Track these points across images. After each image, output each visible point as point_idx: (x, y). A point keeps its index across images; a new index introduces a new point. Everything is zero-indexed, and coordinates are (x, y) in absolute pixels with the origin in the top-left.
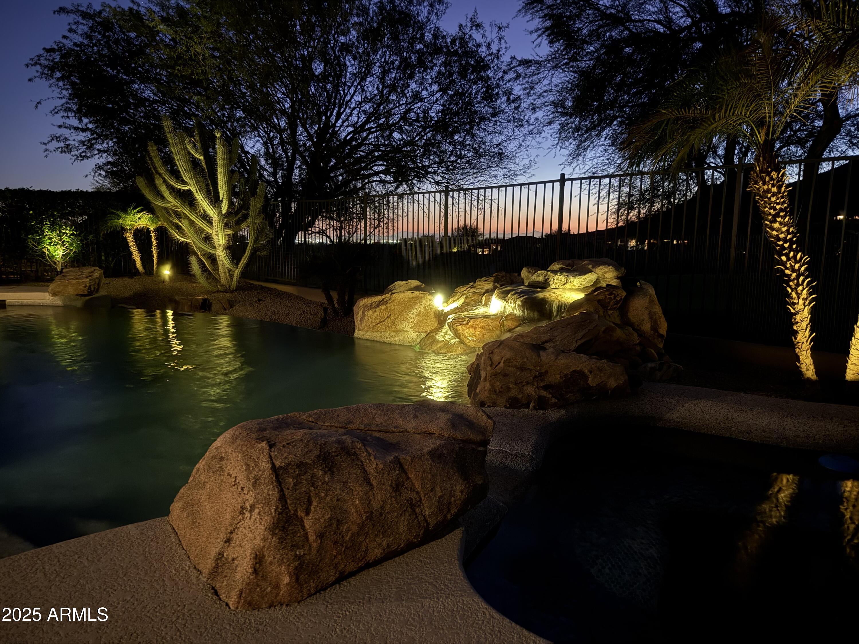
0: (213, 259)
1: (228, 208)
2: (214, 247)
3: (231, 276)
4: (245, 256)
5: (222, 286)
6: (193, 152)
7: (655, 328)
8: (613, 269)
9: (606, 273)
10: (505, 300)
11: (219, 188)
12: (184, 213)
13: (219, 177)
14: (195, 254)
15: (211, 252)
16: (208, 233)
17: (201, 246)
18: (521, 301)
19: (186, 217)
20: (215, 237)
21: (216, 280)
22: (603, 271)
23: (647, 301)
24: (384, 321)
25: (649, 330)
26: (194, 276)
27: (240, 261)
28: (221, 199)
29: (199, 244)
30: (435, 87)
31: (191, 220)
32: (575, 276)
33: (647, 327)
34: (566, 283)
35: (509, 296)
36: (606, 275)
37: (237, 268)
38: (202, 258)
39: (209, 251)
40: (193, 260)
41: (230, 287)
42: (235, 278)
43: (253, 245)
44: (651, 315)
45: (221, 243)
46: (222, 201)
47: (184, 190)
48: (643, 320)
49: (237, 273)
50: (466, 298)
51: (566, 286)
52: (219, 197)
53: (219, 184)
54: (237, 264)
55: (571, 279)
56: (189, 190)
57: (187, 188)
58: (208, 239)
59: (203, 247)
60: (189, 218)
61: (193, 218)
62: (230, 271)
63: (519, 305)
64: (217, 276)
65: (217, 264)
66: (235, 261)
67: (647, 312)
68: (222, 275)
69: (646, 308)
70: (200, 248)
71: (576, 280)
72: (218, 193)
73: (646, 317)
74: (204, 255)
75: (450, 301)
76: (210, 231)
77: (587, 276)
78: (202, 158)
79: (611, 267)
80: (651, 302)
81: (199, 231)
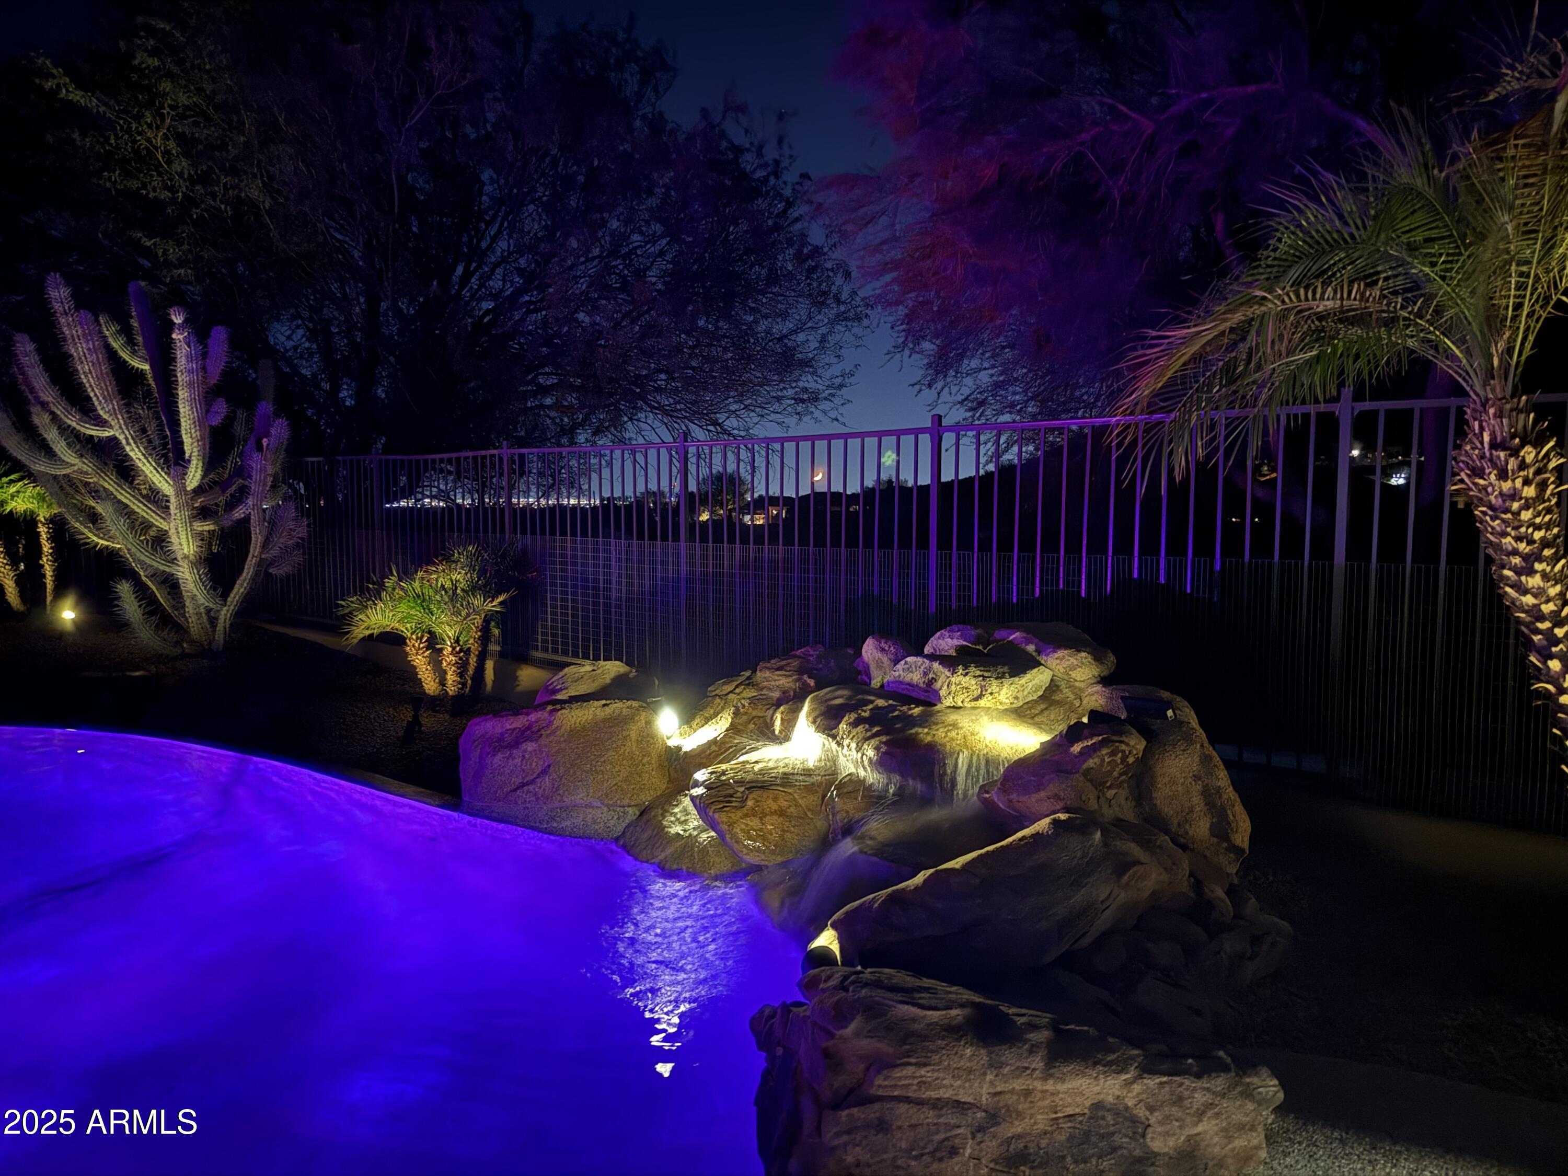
0: (172, 585)
1: (203, 477)
2: (174, 561)
3: (213, 621)
4: (242, 578)
5: (192, 642)
6: (125, 355)
7: (1222, 830)
8: (1090, 658)
9: (1073, 668)
10: (834, 737)
11: (183, 432)
12: (104, 488)
13: (182, 410)
14: (132, 576)
15: (168, 570)
16: (160, 530)
17: (143, 558)
18: (877, 749)
19: (109, 496)
20: (174, 539)
21: (180, 629)
22: (1065, 664)
23: (1196, 759)
24: (532, 782)
25: (1207, 833)
26: (126, 625)
27: (232, 588)
28: (187, 456)
29: (138, 554)
30: (658, 228)
31: (120, 502)
32: (1000, 677)
33: (1201, 828)
34: (980, 697)
35: (843, 726)
36: (1073, 674)
37: (225, 605)
38: (149, 583)
39: (162, 568)
40: (124, 589)
41: (210, 643)
42: (220, 627)
43: (261, 553)
44: (1210, 796)
45: (186, 551)
46: (189, 461)
47: (100, 440)
48: (1191, 810)
49: (225, 614)
50: (736, 714)
51: (982, 703)
52: (184, 453)
53: (183, 424)
54: (225, 596)
55: (994, 686)
56: (114, 439)
57: (107, 434)
58: (160, 542)
59: (148, 561)
60: (115, 497)
61: (124, 496)
62: (209, 611)
63: (870, 760)
64: (181, 621)
65: (181, 597)
66: (220, 591)
67: (1199, 787)
68: (193, 619)
69: (1197, 778)
70: (142, 563)
71: (1004, 690)
72: (182, 443)
73: (1197, 801)
74: (152, 577)
75: (697, 720)
76: (164, 525)
77: (1028, 676)
78: (146, 367)
79: (1083, 654)
80: (1205, 760)
81: (140, 526)
